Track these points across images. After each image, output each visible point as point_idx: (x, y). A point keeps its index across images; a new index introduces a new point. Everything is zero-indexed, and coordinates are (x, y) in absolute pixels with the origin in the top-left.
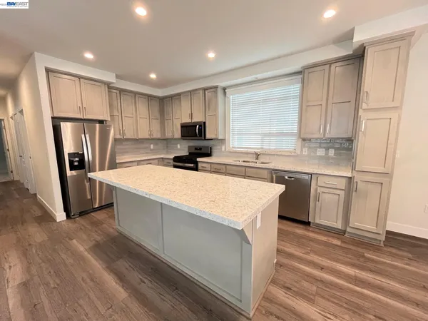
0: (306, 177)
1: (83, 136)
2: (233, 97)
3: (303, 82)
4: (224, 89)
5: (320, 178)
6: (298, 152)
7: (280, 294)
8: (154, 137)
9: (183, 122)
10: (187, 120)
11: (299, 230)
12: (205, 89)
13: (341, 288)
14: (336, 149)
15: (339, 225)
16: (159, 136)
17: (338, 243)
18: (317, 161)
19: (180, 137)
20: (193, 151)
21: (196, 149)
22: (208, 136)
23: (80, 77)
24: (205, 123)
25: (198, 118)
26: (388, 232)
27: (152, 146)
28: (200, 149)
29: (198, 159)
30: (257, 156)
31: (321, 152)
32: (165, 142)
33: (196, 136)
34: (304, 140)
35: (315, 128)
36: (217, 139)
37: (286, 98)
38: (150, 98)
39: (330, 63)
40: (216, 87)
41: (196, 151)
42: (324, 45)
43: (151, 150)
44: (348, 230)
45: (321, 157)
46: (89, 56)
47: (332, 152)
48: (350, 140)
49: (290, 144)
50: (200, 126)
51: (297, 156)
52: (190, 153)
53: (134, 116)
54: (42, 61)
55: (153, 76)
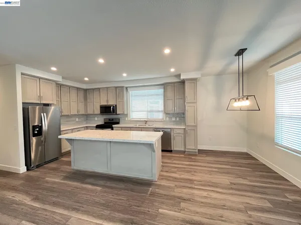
0: (169, 130)
1: (42, 114)
2: (132, 92)
3: (164, 89)
4: (127, 88)
5: (174, 130)
6: (165, 119)
7: (165, 174)
8: (81, 113)
9: (101, 104)
10: (104, 103)
11: (168, 154)
12: (116, 88)
13: (184, 168)
14: (179, 117)
15: (183, 149)
16: (83, 113)
17: (183, 156)
18: (172, 123)
19: (99, 113)
20: (108, 121)
21: (110, 120)
22: (118, 112)
23: (40, 78)
24: (116, 105)
25: (111, 102)
26: (198, 150)
27: (77, 119)
28: (112, 120)
29: (113, 126)
30: (146, 122)
31: (174, 119)
32: (85, 116)
33: (111, 112)
34: (167, 114)
35: (171, 109)
36: (123, 114)
37: (157, 95)
38: (78, 89)
39: (174, 83)
40: (123, 87)
41: (110, 121)
42: (171, 76)
43: (77, 122)
44: (186, 150)
45: (174, 121)
46: (54, 69)
47: (178, 119)
48: (184, 114)
49: (161, 116)
50: (113, 107)
51: (164, 121)
52: (105, 123)
53: (68, 100)
54: (20, 69)
55: (86, 79)
